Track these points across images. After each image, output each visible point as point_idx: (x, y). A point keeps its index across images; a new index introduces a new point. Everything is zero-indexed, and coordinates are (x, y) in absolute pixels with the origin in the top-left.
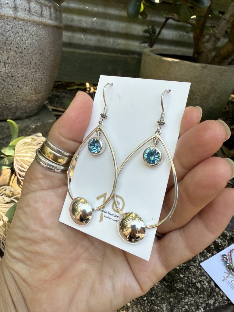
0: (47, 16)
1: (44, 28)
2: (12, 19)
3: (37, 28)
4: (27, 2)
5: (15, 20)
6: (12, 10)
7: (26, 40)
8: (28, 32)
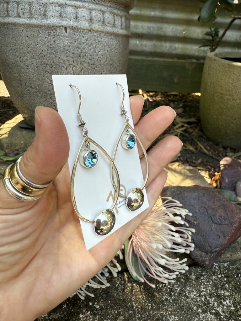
0: (119, 26)
1: (115, 38)
2: (87, 31)
3: (109, 39)
4: (101, 13)
5: (90, 32)
6: (88, 22)
7: (99, 51)
8: (101, 43)
